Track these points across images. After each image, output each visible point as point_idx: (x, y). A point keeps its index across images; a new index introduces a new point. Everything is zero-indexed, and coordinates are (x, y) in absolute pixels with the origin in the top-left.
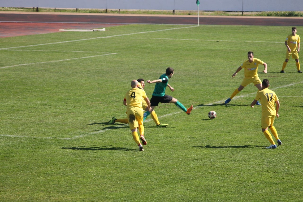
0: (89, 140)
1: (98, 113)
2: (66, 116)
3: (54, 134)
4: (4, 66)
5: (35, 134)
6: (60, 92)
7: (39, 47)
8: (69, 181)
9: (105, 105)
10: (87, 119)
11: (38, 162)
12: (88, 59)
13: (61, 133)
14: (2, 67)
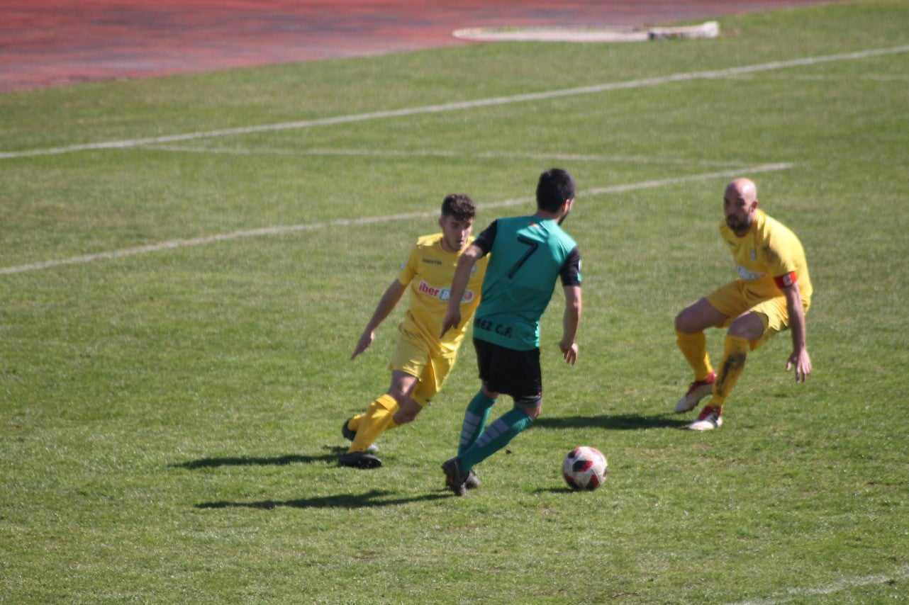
1: (691, 510)
2: (510, 524)
4: (154, 239)
7: (347, 133)
9: (726, 466)
10: (627, 546)
12: (627, 197)
14: (143, 244)
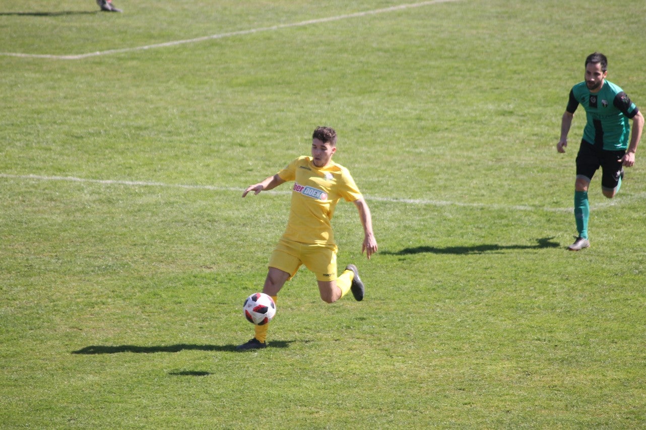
0: (635, 215)
3: (536, 196)
5: (483, 195)
6: (550, 77)
8: (582, 331)
11: (493, 276)
13: (554, 193)
